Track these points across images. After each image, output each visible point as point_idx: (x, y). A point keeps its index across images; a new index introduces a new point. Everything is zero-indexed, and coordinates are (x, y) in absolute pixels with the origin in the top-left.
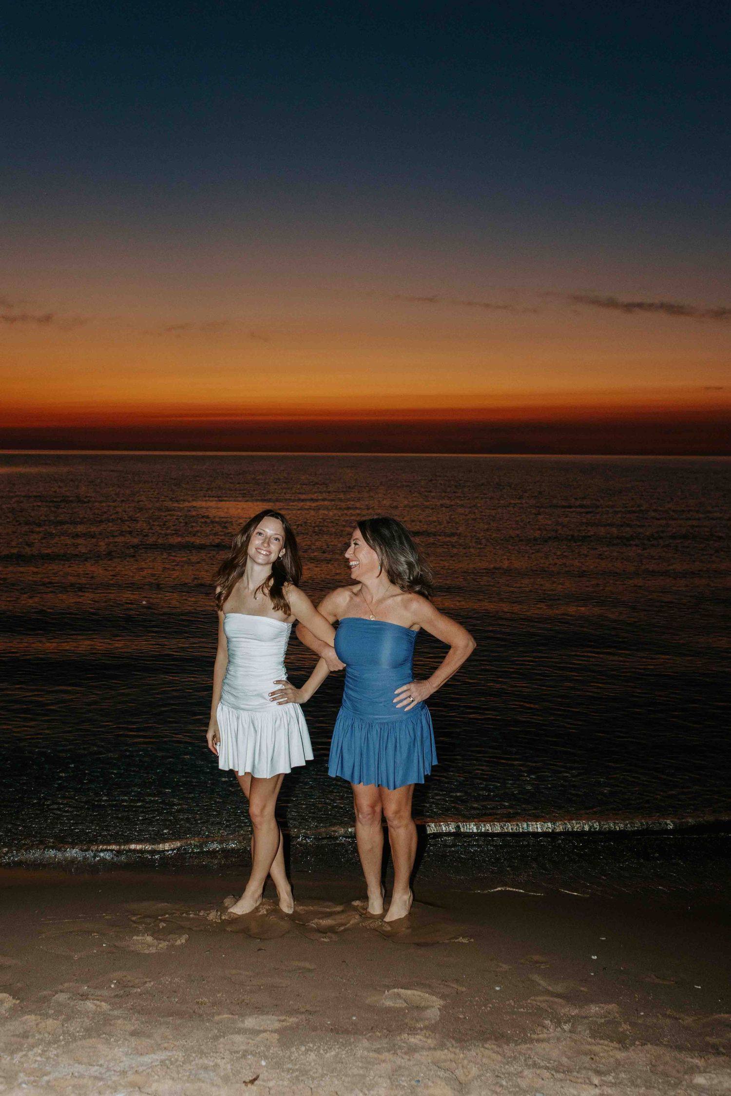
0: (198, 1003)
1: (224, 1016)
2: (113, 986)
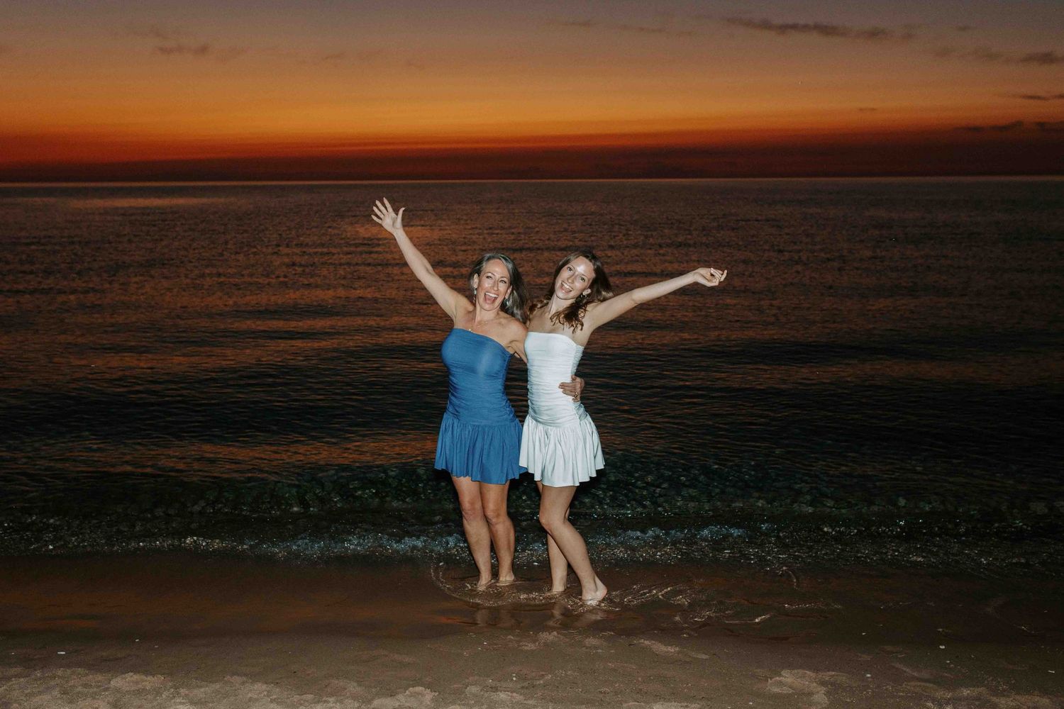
0: (601, 692)
1: (630, 704)
2: (514, 679)
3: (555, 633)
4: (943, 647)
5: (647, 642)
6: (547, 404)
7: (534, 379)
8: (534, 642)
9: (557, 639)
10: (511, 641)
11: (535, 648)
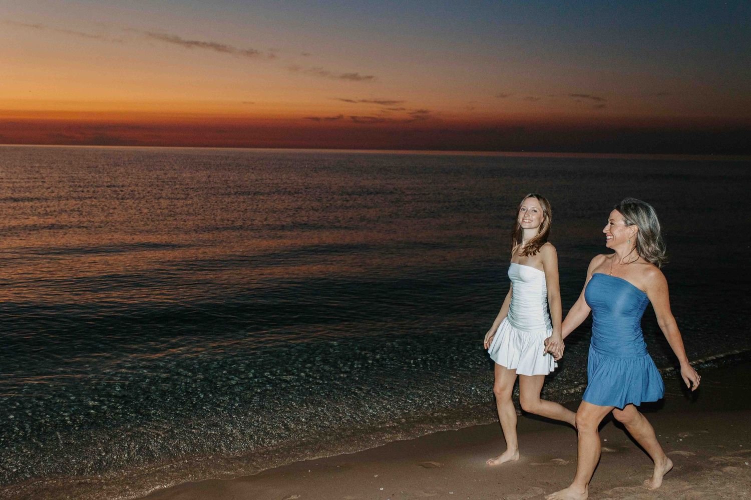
4: (382, 489)
6: (523, 314)
7: (517, 296)
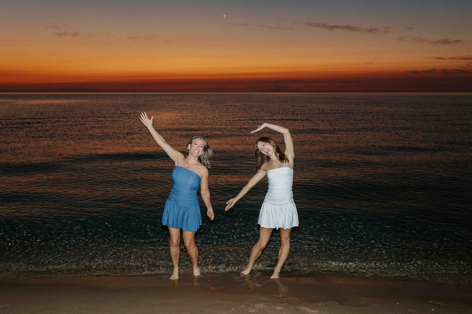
3: (262, 304)
4: (434, 310)
5: (304, 308)
8: (254, 308)
9: (263, 307)
10: (243, 308)
11: (255, 311)
